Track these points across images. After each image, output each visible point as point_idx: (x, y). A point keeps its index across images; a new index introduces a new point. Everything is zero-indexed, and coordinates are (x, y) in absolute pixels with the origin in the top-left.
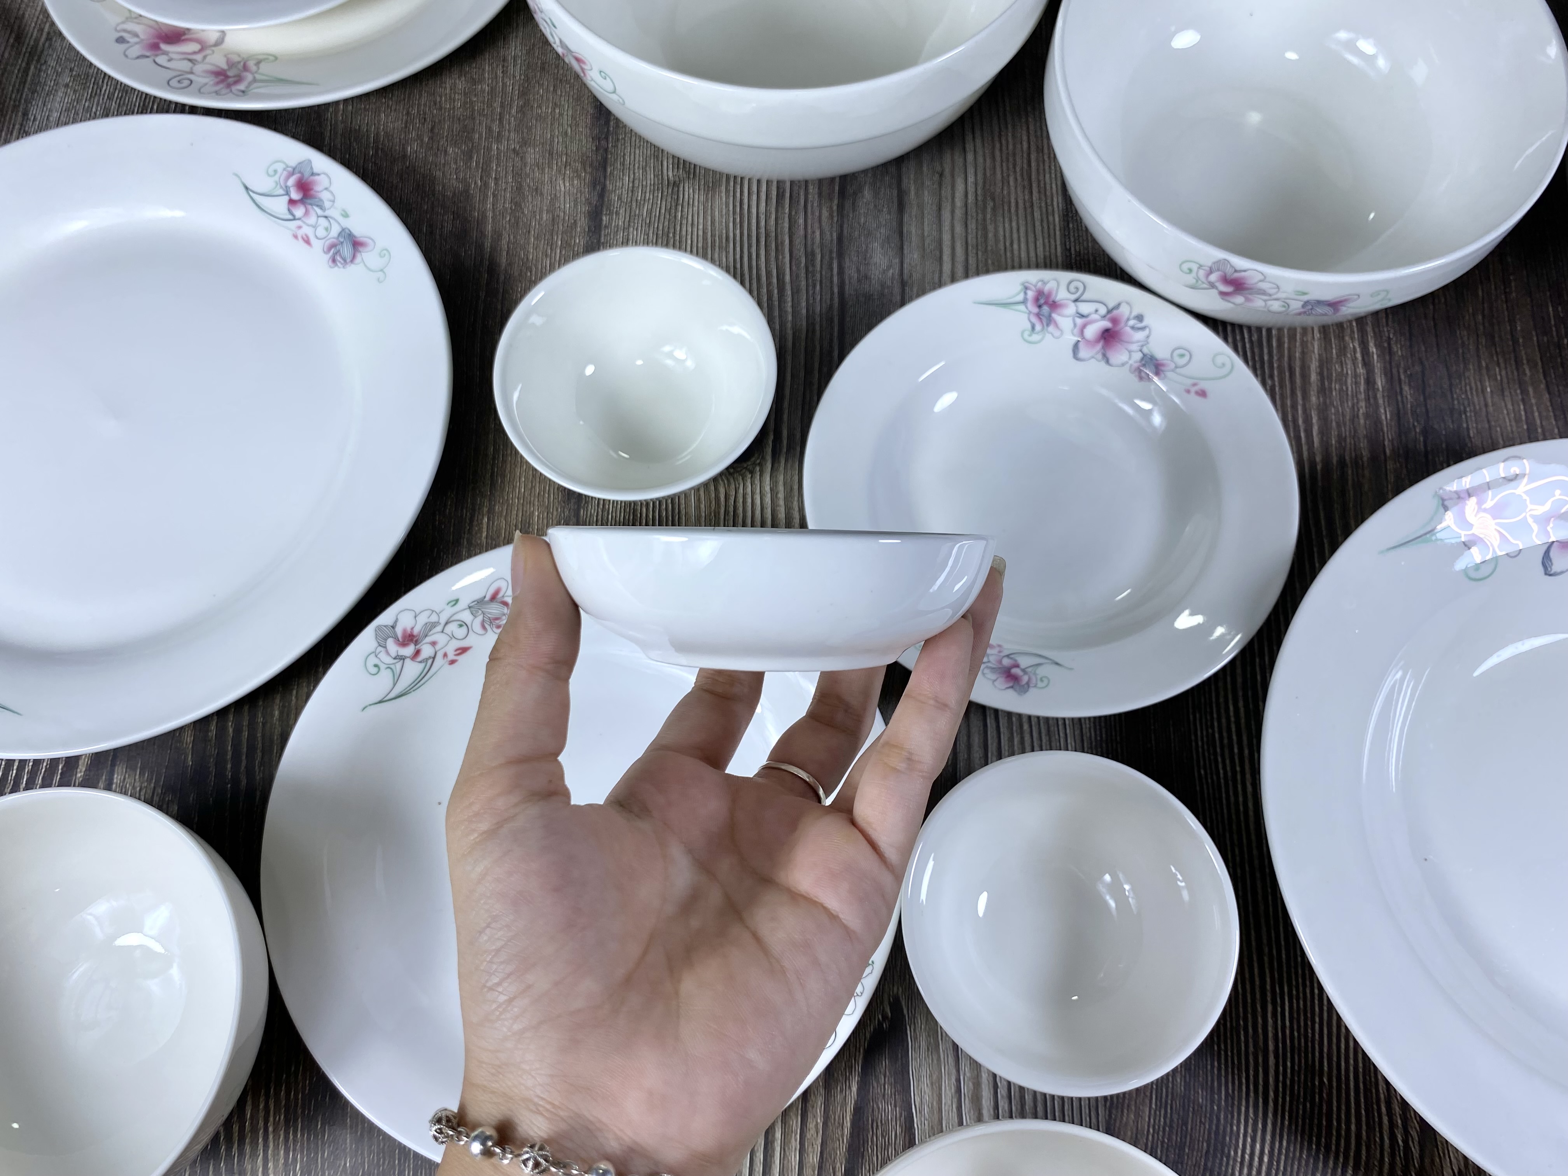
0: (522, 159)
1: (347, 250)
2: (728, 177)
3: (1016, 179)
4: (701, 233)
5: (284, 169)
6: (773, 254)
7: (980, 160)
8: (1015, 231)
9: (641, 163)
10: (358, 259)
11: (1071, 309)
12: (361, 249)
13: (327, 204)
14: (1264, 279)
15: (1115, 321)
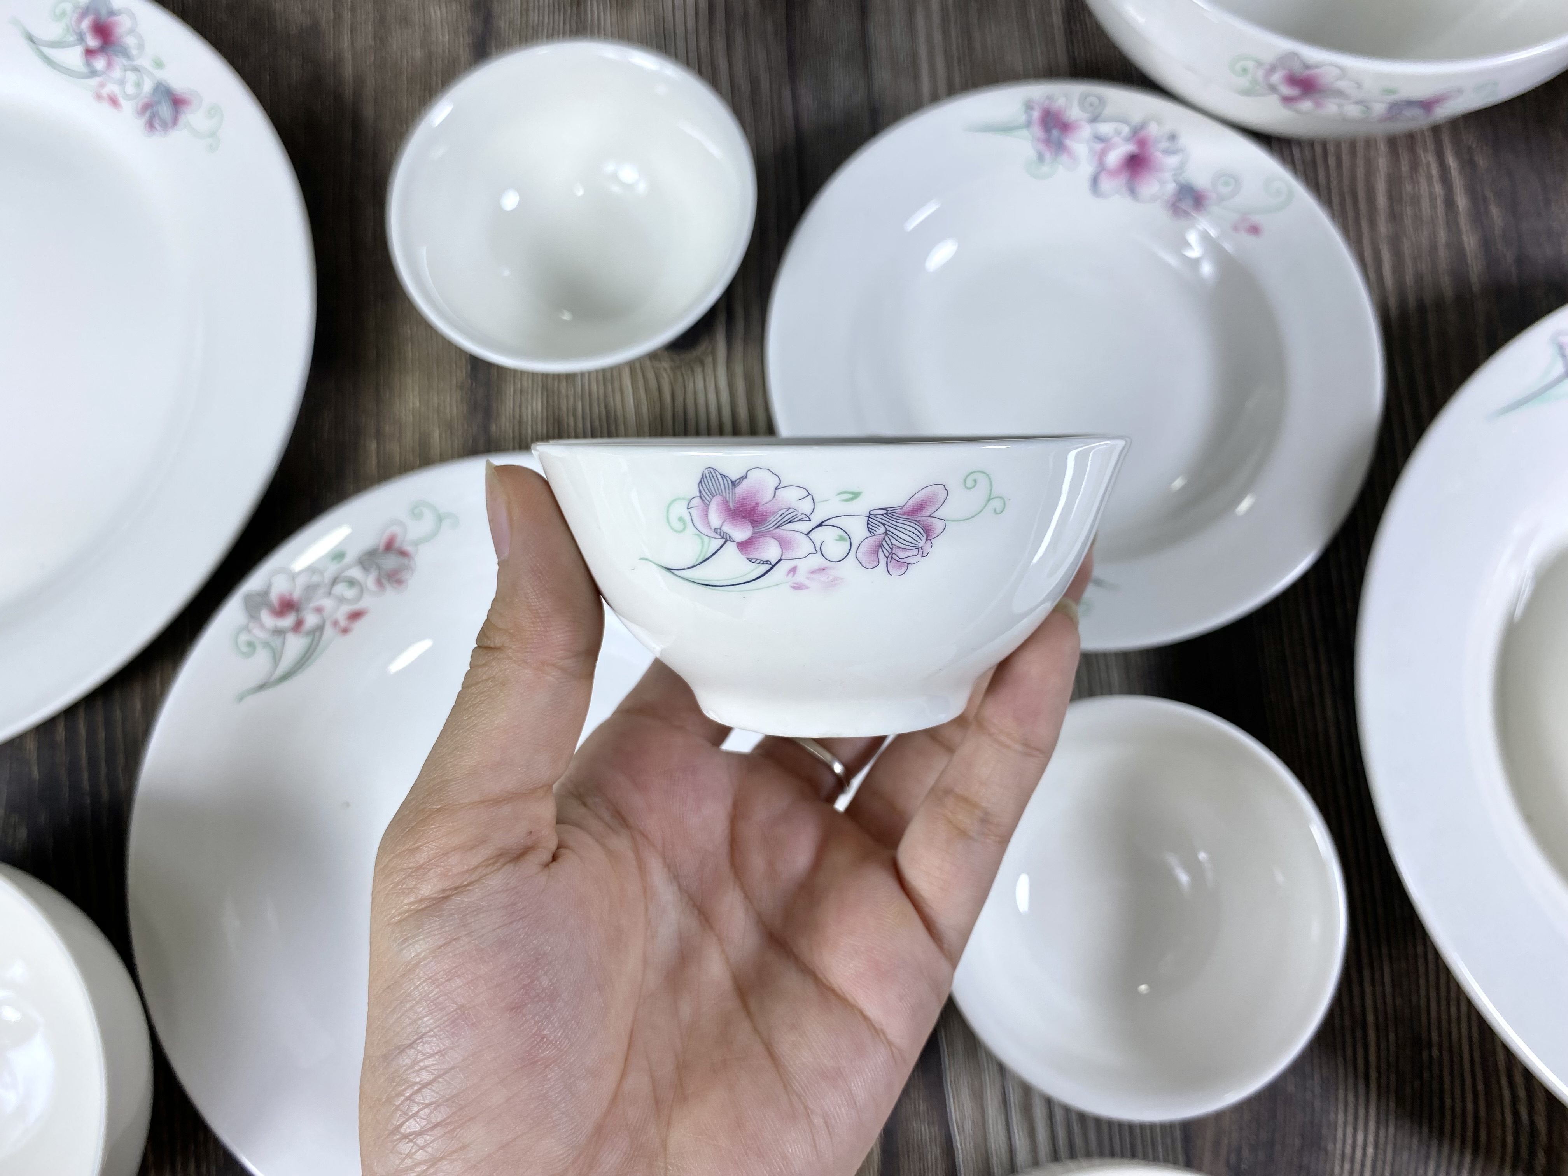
1: (165, 110)
5: (73, 10)
10: (182, 121)
11: (1086, 131)
12: (184, 108)
13: (134, 52)
14: (1342, 73)
15: (1142, 143)
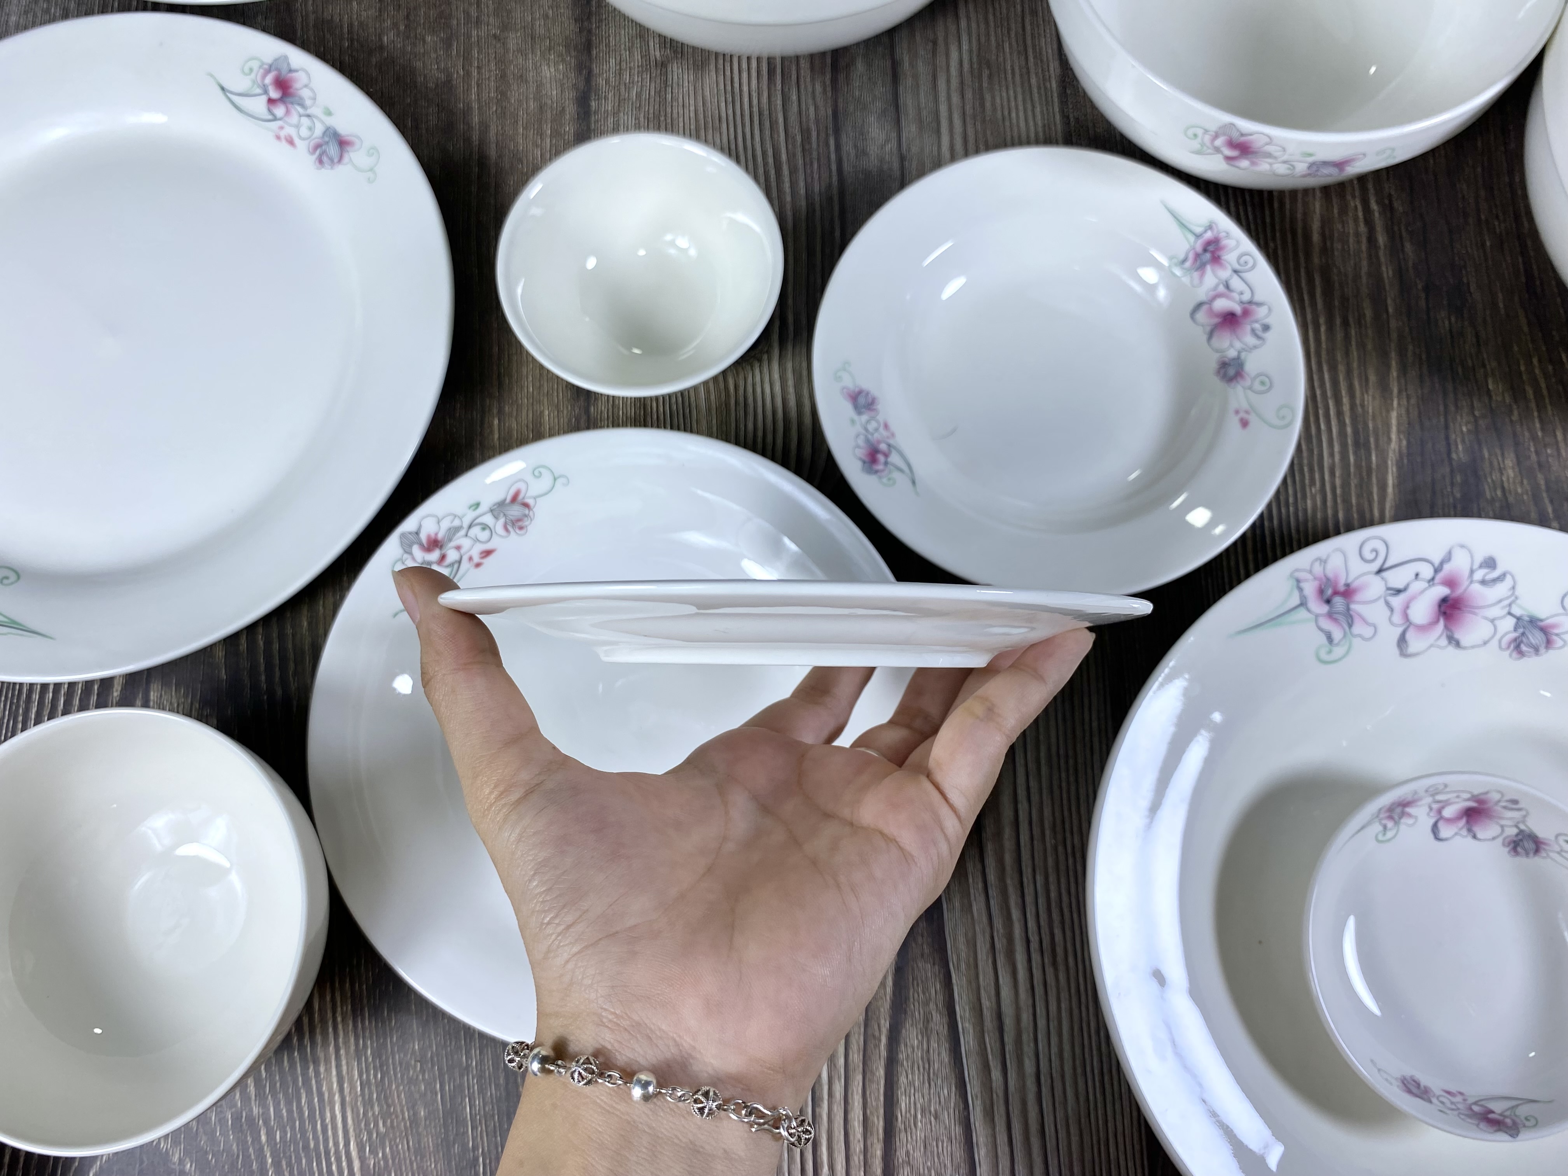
0: (504, 44)
1: (333, 150)
2: (717, 54)
3: (1010, 44)
4: (692, 115)
5: (260, 67)
6: (767, 133)
7: (974, 25)
8: (1012, 99)
9: (627, 44)
10: (346, 159)
12: (349, 148)
13: (308, 102)
14: (1271, 140)
